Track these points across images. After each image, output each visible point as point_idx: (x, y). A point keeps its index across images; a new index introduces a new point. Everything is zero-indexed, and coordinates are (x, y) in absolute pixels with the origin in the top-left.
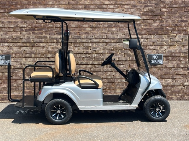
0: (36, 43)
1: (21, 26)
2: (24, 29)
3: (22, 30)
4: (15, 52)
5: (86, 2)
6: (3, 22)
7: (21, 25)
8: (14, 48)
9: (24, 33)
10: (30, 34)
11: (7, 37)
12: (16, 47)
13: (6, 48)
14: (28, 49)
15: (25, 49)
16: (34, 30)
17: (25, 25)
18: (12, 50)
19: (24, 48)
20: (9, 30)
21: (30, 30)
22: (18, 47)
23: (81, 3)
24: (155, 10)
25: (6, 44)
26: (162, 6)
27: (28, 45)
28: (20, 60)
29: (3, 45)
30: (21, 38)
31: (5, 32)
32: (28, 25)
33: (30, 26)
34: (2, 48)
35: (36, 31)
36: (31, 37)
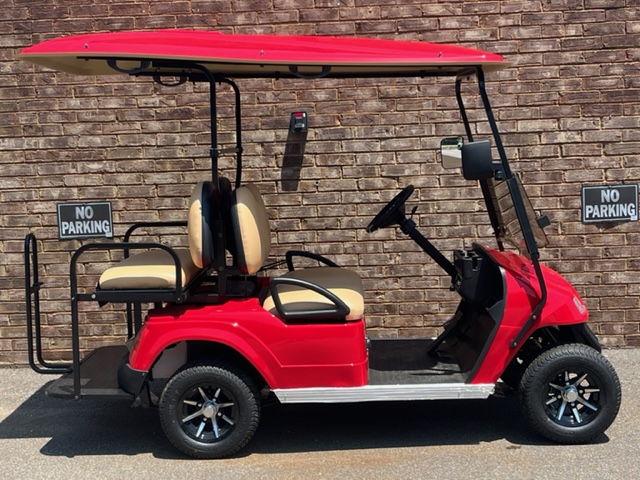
0: (194, 158)
1: (142, 101)
2: (153, 113)
3: (148, 117)
4: (125, 191)
5: (362, 10)
6: (81, 92)
7: (144, 100)
8: (123, 178)
9: (155, 125)
10: (173, 130)
11: (98, 140)
12: (128, 175)
13: (96, 179)
14: (170, 180)
15: (158, 181)
16: (188, 114)
17: (156, 99)
18: (117, 185)
19: (156, 178)
20: (102, 118)
21: (172, 115)
22: (134, 175)
23: (344, 14)
24: (606, 29)
25: (95, 166)
26: (632, 13)
27: (168, 167)
28: (142, 218)
29: (83, 168)
30: (145, 143)
31: (90, 125)
32: (167, 99)
33: (173, 102)
34: (81, 181)
35: (193, 117)
36: (178, 137)
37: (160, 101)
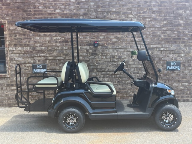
0: (69, 53)
1: (55, 38)
2: (58, 41)
4: (50, 61)
5: (112, 16)
6: (39, 35)
8: (50, 58)
9: (58, 44)
10: (63, 45)
11: (43, 48)
13: (43, 58)
14: (62, 59)
15: (59, 59)
16: (67, 42)
18: (48, 60)
20: (45, 42)
21: (63, 41)
22: (53, 57)
23: (108, 17)
24: (173, 22)
25: (43, 55)
26: (180, 18)
27: (62, 55)
28: (55, 68)
29: (39, 55)
30: (56, 49)
31: (41, 44)
34: (39, 58)
36: (64, 48)
37: (60, 38)
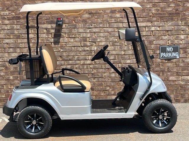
0: (21, 34)
2: (6, 17)
7: (3, 13)
9: (7, 22)
10: (13, 24)
14: (12, 42)
15: (8, 42)
16: (19, 18)
17: (7, 12)
19: (7, 41)
21: (13, 18)
27: (12, 37)
28: (2, 55)
30: (3, 28)
32: (11, 12)
33: (13, 14)
35: (21, 19)
36: (15, 26)
37: (9, 13)
